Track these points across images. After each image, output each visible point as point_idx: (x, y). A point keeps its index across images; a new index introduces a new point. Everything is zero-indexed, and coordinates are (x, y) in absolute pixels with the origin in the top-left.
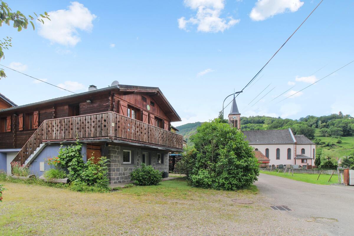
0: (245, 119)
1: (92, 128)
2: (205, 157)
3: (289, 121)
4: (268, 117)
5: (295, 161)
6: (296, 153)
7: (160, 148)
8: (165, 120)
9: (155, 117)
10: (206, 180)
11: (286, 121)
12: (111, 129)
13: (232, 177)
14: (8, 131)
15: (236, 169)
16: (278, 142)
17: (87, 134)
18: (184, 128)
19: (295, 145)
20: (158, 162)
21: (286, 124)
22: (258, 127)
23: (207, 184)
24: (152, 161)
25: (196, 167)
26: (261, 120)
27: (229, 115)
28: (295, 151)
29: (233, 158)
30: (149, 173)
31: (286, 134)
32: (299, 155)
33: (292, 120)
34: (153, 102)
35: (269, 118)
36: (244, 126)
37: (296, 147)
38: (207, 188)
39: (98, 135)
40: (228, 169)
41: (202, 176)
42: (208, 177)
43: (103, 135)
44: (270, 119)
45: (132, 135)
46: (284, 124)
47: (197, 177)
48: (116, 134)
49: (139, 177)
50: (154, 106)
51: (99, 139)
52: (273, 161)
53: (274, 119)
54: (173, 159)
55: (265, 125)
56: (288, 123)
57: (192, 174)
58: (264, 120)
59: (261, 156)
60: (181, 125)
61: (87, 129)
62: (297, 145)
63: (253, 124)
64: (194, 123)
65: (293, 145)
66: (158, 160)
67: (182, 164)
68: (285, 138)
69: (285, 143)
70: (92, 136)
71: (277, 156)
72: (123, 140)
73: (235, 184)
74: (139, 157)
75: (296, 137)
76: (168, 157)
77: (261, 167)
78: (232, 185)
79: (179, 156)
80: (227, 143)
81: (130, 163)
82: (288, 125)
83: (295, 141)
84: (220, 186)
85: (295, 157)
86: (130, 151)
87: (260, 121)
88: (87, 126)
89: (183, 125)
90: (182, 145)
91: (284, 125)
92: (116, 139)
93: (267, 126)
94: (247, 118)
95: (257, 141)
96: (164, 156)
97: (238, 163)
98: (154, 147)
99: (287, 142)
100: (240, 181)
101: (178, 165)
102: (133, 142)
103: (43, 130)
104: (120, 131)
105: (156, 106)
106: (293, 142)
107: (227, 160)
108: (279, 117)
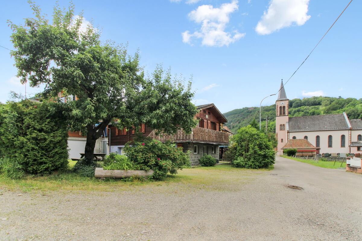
0: (298, 101)
1: (181, 134)
2: (242, 149)
3: (351, 101)
4: (326, 97)
5: (350, 148)
6: (351, 140)
7: (214, 144)
8: (217, 123)
9: (211, 122)
10: (242, 163)
11: (347, 101)
12: (192, 135)
13: (256, 161)
14: (124, 134)
15: (258, 156)
16: (330, 129)
17: (178, 138)
18: (231, 115)
19: (350, 131)
20: (212, 152)
21: (347, 104)
22: (313, 110)
23: (242, 165)
24: (209, 152)
25: (237, 156)
26: (317, 101)
27: (277, 101)
28: (350, 138)
29: (257, 150)
30: (209, 159)
31: (340, 119)
32: (355, 143)
33: (356, 99)
34: (210, 112)
35: (327, 99)
36: (297, 109)
37: (351, 133)
38: (242, 168)
39: (184, 138)
40: (254, 156)
41: (240, 161)
42: (243, 162)
43: (187, 138)
44: (329, 99)
45: (200, 137)
46: (345, 105)
47: (237, 161)
48: (194, 138)
49: (204, 161)
50: (210, 115)
51: (185, 141)
52: (324, 149)
53: (333, 99)
54: (221, 150)
55: (322, 107)
56: (350, 103)
57: (234, 160)
58: (321, 101)
59: (307, 145)
60: (228, 112)
61: (178, 135)
62: (352, 131)
63: (308, 107)
64: (241, 109)
65: (348, 131)
66: (212, 151)
67: (228, 153)
68: (338, 123)
69: (338, 129)
70: (181, 139)
71: (329, 143)
72: (197, 141)
73: (258, 165)
74: (202, 149)
75: (351, 123)
76: (219, 149)
77: (309, 156)
78: (256, 165)
79: (226, 147)
80: (254, 141)
81: (197, 153)
82: (349, 106)
83: (350, 126)
84: (249, 167)
85: (350, 144)
86: (197, 146)
87: (316, 103)
88: (178, 134)
89: (229, 112)
90: (228, 140)
91: (345, 107)
92: (194, 141)
93: (324, 108)
94: (300, 100)
95: (307, 128)
96: (216, 149)
97: (260, 152)
98: (211, 143)
99: (341, 128)
100: (261, 163)
101: (225, 154)
102: (201, 141)
103: (152, 135)
104: (195, 136)
105: (211, 114)
106: (347, 128)
107: (253, 151)
108: (340, 97)
